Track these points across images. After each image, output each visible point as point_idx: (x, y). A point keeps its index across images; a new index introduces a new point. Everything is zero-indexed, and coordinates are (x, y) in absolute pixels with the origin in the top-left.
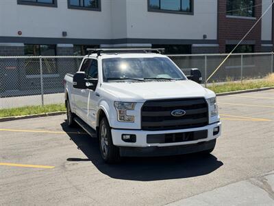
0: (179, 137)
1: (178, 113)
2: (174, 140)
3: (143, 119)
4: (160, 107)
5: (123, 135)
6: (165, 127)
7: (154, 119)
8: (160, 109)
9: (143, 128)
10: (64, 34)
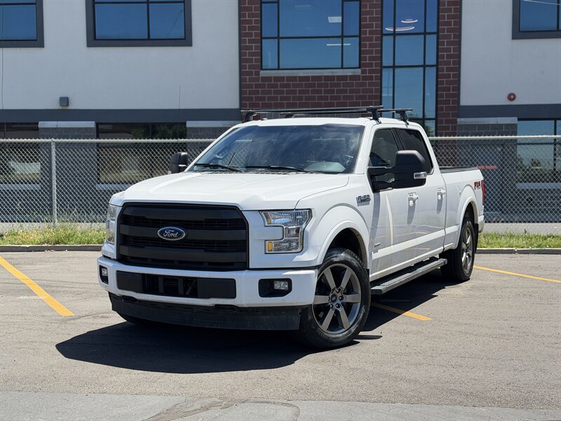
0: (171, 286)
1: (170, 233)
2: (161, 290)
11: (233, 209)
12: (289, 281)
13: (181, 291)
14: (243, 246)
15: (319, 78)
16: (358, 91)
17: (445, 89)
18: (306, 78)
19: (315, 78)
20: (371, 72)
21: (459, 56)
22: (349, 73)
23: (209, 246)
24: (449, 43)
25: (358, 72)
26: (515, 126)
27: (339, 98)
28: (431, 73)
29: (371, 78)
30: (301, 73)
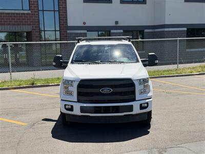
0: (107, 110)
2: (102, 111)
3: (79, 94)
4: (92, 85)
5: (65, 105)
6: (96, 101)
7: (87, 94)
8: (92, 87)
9: (79, 101)
10: (117, 22)
11: (130, 80)
12: (147, 103)
13: (111, 111)
14: (133, 93)
15: (14, 14)
16: (30, 19)
17: (62, 20)
18: (9, 13)
19: (12, 13)
20: (35, 12)
21: (66, 8)
22: (26, 12)
23: (121, 94)
24: (62, 3)
25: (30, 12)
26: (86, 33)
27: (22, 22)
28: (57, 13)
29: (35, 14)
30: (7, 11)
